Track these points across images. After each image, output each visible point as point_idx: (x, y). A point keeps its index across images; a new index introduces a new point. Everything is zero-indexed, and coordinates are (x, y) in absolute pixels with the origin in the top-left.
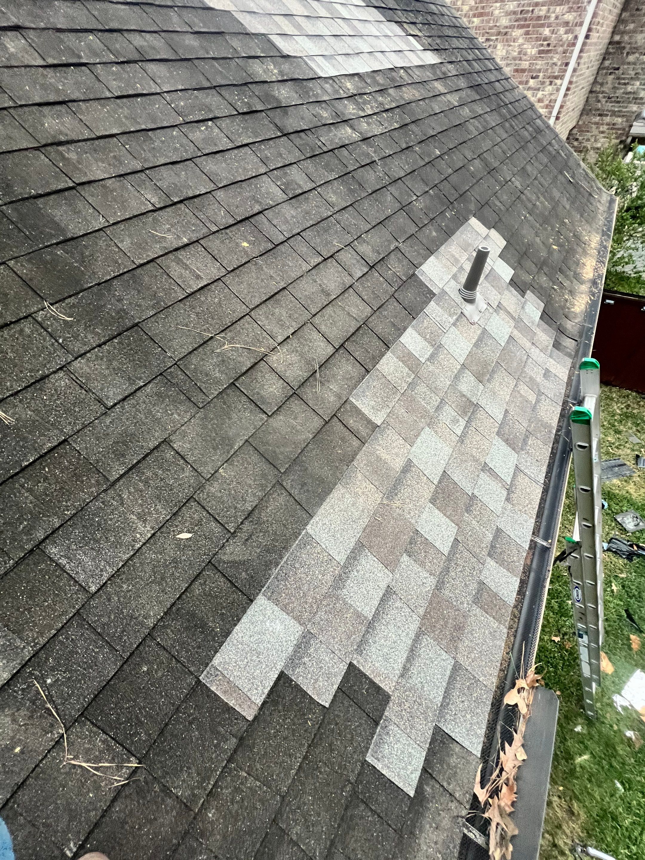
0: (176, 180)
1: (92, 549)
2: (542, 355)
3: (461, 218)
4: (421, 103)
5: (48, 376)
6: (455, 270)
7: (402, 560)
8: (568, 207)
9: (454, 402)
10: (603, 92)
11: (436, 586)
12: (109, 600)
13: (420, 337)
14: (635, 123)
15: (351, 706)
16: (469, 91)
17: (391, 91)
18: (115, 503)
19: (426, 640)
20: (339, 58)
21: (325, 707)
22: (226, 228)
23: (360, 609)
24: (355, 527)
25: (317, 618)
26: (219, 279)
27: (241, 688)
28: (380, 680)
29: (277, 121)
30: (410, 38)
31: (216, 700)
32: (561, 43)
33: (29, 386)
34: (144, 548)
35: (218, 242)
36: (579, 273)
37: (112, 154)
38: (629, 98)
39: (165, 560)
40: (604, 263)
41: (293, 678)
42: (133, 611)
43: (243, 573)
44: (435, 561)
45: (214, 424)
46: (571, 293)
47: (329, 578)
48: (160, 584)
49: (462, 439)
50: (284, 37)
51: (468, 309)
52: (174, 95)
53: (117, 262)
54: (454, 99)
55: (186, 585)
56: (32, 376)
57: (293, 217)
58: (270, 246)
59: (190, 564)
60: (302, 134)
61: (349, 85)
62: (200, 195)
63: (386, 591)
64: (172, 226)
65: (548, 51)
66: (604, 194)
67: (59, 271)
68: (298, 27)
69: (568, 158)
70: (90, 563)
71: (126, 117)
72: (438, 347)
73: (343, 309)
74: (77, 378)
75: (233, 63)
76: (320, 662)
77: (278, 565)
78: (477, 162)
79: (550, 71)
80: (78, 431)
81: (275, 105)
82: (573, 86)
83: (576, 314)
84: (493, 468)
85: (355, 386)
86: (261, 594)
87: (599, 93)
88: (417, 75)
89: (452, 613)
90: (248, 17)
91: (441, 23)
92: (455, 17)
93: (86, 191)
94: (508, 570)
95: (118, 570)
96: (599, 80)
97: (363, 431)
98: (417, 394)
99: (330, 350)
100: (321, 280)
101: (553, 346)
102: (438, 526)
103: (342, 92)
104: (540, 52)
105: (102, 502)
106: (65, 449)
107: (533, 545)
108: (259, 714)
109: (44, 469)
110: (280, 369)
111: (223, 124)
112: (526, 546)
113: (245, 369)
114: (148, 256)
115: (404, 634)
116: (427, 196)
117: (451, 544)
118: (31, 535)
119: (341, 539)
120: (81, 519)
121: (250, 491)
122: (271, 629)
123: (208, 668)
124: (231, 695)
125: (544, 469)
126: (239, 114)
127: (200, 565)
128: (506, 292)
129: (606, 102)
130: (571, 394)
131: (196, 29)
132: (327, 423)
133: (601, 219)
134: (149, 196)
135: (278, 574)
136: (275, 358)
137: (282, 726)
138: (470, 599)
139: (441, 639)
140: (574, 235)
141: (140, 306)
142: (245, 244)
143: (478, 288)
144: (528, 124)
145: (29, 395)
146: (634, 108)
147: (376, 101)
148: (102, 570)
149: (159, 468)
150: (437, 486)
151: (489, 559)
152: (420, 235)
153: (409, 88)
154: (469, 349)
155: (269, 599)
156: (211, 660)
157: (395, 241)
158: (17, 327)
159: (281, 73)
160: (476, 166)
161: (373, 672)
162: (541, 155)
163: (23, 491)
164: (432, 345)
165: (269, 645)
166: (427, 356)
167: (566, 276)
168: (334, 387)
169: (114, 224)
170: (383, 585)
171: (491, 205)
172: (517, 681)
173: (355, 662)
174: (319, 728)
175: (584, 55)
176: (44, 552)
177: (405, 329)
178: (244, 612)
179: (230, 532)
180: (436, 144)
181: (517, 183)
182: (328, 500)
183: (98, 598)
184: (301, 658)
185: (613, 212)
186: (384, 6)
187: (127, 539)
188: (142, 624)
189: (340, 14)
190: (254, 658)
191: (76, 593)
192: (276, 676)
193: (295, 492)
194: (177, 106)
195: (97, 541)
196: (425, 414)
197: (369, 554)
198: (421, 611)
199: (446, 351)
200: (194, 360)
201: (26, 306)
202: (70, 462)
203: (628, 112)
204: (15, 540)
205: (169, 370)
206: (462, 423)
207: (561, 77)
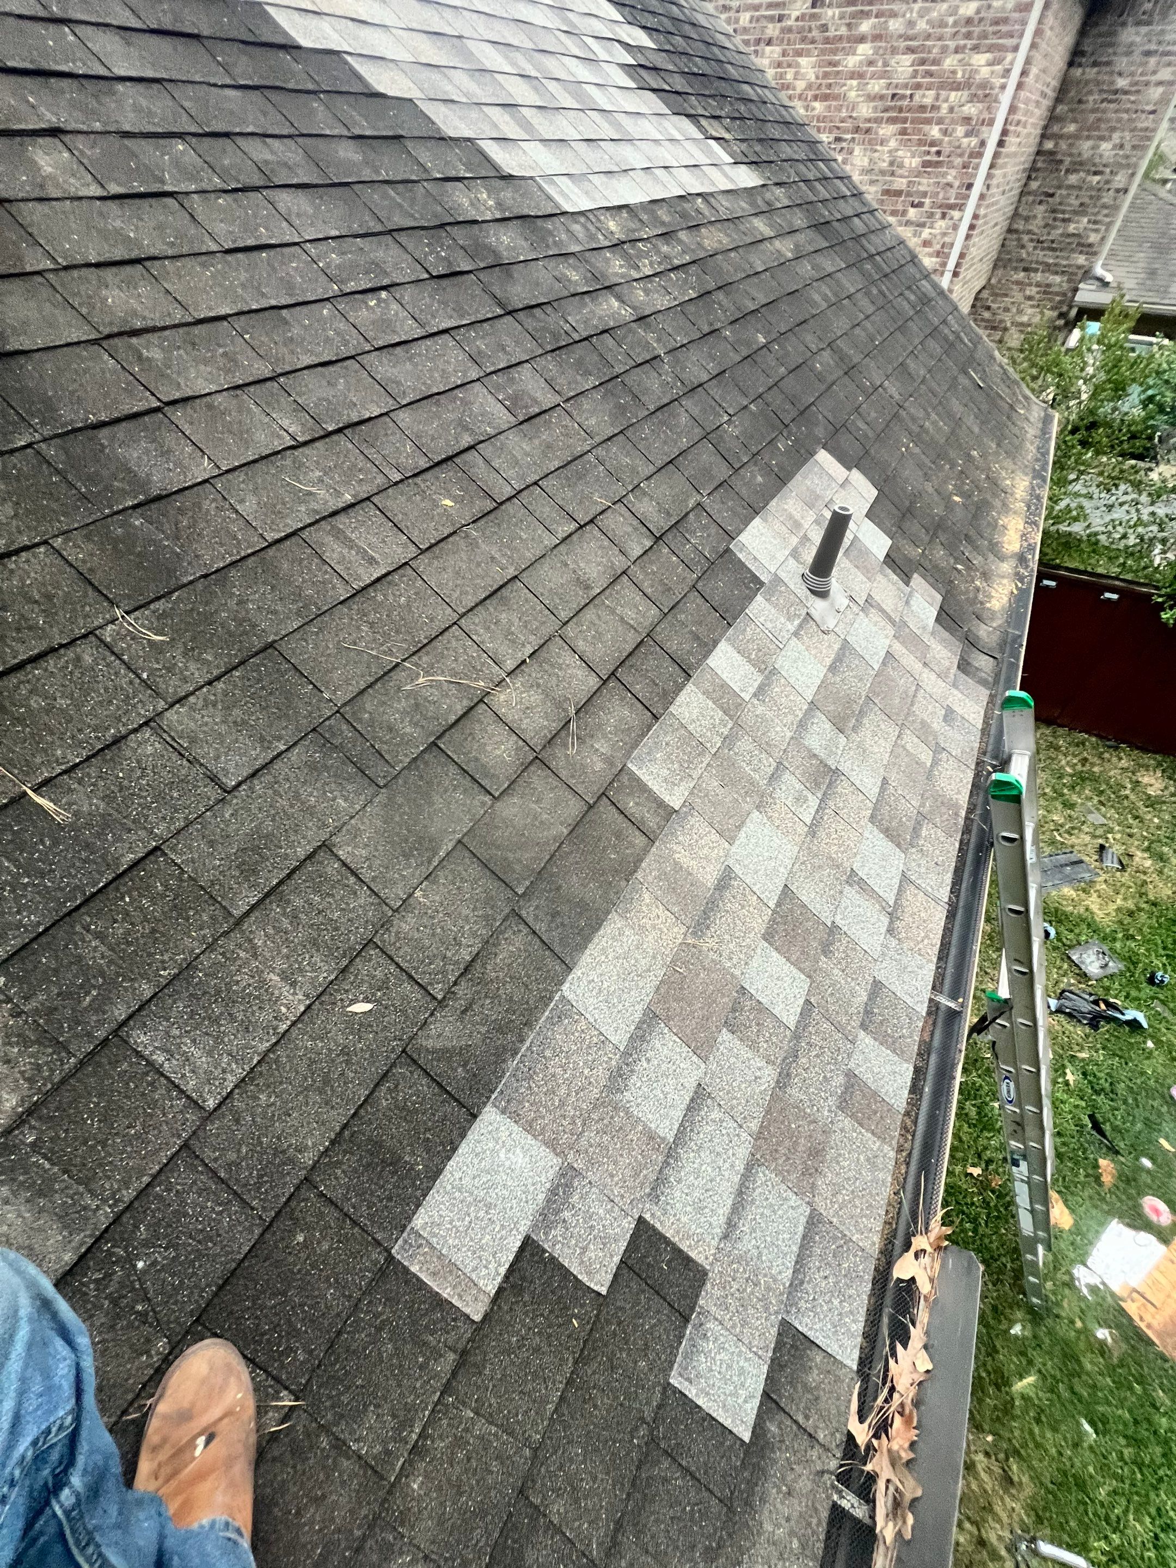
0: (329, 393)
1: (207, 1034)
2: (940, 681)
3: (802, 451)
4: (733, 254)
5: (125, 737)
6: (795, 540)
7: (720, 1039)
8: (976, 430)
9: (798, 768)
10: (1029, 232)
11: (778, 1082)
12: (237, 1121)
13: (740, 658)
14: (1081, 286)
15: (643, 1291)
16: (811, 233)
17: (683, 235)
18: (242, 954)
19: (762, 1175)
20: (595, 179)
21: (599, 1294)
22: (415, 475)
23: (653, 1126)
24: (641, 984)
25: (584, 1141)
26: (406, 563)
27: (461, 1266)
28: (690, 1246)
29: (497, 291)
30: (712, 142)
31: (420, 1289)
32: (959, 151)
33: (93, 756)
34: (294, 1032)
35: (403, 499)
36: (997, 543)
37: (221, 350)
38: (1069, 244)
39: (329, 1049)
40: (1037, 526)
41: (546, 1246)
42: (279, 1139)
43: (460, 1070)
44: (774, 1039)
45: (404, 813)
46: (986, 576)
47: (601, 1073)
48: (321, 1091)
49: (813, 829)
50: (503, 143)
51: (818, 606)
52: (322, 246)
53: (235, 538)
54: (786, 247)
55: (367, 1092)
56: (98, 738)
57: (527, 455)
58: (490, 505)
59: (371, 1056)
60: (537, 312)
61: (612, 225)
62: (370, 419)
63: (696, 1092)
64: (326, 474)
65: (938, 164)
66: (1035, 407)
67: (139, 555)
68: (526, 125)
69: (975, 346)
70: (204, 1059)
71: (243, 286)
72: (770, 674)
73: (613, 612)
74: (173, 739)
75: (419, 190)
76: (591, 1217)
77: (517, 1054)
78: (826, 354)
79: (941, 196)
80: (179, 832)
81: (490, 261)
82: (980, 222)
83: (994, 613)
84: (864, 877)
85: (635, 745)
86: (489, 1105)
87: (1023, 232)
88: (725, 207)
89: (806, 1128)
90: (442, 108)
91: (762, 117)
92: (784, 106)
93: (178, 414)
94: (894, 1051)
95: (252, 1069)
96: (1023, 211)
97: (652, 821)
98: (736, 754)
99: (593, 682)
100: (576, 562)
101: (959, 667)
102: (778, 979)
103: (601, 237)
104: (926, 164)
105: (223, 954)
106: (156, 862)
107: (934, 1007)
108: (492, 1309)
109: (122, 898)
110: (511, 716)
111: (407, 294)
112: (923, 1009)
113: (453, 718)
114: (286, 525)
115: (727, 1165)
116: (746, 414)
117: (799, 1010)
118: (104, 1013)
119: (620, 1007)
120: (188, 983)
121: (467, 928)
122: (507, 1164)
123: (405, 1235)
124: (445, 1278)
125: (948, 878)
126: (433, 277)
127: (387, 1057)
128: (879, 577)
129: (1035, 248)
130: (990, 748)
131: (357, 132)
132: (591, 807)
133: (1031, 450)
134: (285, 423)
135: (517, 1069)
136: (502, 697)
137: (530, 1329)
138: (832, 1101)
139: (788, 1171)
140: (988, 477)
141: (275, 612)
142: (448, 502)
143: (835, 572)
144: (909, 288)
145: (93, 772)
146: (1081, 260)
147: (658, 252)
148: (224, 1071)
149: (315, 892)
150: (774, 912)
151: (862, 1034)
152: (737, 483)
153: (712, 228)
154: (822, 676)
155: (503, 1112)
156: (409, 1219)
157: (695, 493)
158: (70, 654)
159: (499, 204)
160: (824, 362)
161: (678, 1232)
162: (932, 344)
163: (89, 937)
164: (760, 671)
165: (504, 1192)
166: (752, 690)
167: (976, 548)
168: (602, 746)
169: (228, 471)
170: (691, 1084)
171: (852, 429)
172: (913, 1239)
173: (647, 1216)
174: (592, 1330)
175: (997, 172)
176: (126, 1042)
177: (715, 643)
178: (463, 1136)
179: (435, 998)
180: (759, 326)
181: (893, 389)
182: (596, 940)
183: (219, 1119)
184: (558, 1212)
185: (1050, 438)
186: (668, 88)
187: (264, 1017)
188: (291, 1161)
189: (595, 103)
190: (481, 1214)
191: (181, 1112)
192: (519, 1244)
193: (540, 927)
194: (328, 265)
195: (216, 1021)
196: (751, 788)
197: (666, 1029)
198: (754, 1125)
199: (783, 680)
200: (369, 703)
201: (86, 616)
202: (166, 887)
203: (1069, 266)
204: (78, 1023)
205: (327, 723)
206: (813, 802)
207: (961, 207)
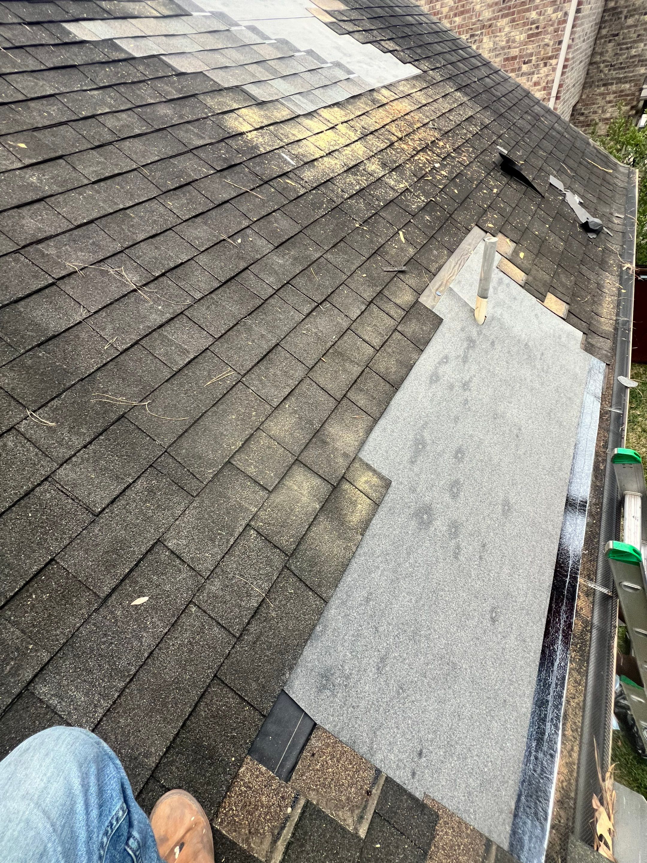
0: (156, 253)
5: (33, 490)
10: (604, 61)
14: (644, 87)
20: (316, 92)
22: (209, 293)
26: (207, 349)
29: (257, 170)
32: (550, 23)
33: (13, 505)
35: (203, 309)
37: (91, 241)
45: (211, 512)
50: (258, 84)
52: (150, 167)
53: (99, 353)
56: (16, 494)
57: (280, 266)
58: (258, 302)
59: (193, 682)
60: (284, 178)
61: (329, 117)
62: (182, 264)
65: (538, 34)
67: (42, 374)
68: (272, 70)
71: (104, 201)
73: (343, 355)
74: (63, 487)
75: (208, 122)
79: (542, 53)
80: (66, 547)
81: (254, 154)
82: (570, 64)
85: (363, 441)
87: (600, 63)
88: (400, 90)
90: (221, 72)
91: (420, 32)
92: (434, 23)
93: (64, 285)
96: (598, 50)
97: (377, 491)
99: (332, 404)
100: (316, 328)
103: (322, 125)
104: (529, 36)
106: (53, 569)
109: (31, 596)
110: (279, 435)
111: (202, 185)
113: (240, 443)
114: (130, 340)
116: (423, 213)
118: (18, 676)
126: (218, 171)
129: (609, 70)
131: (169, 97)
132: (335, 488)
134: (129, 276)
136: (272, 424)
141: (125, 395)
145: (13, 516)
146: (642, 70)
152: (420, 259)
160: (473, 170)
169: (95, 314)
171: (496, 207)
175: (578, 29)
177: (411, 366)
179: (234, 636)
180: (428, 156)
185: (634, 186)
193: (305, 576)
200: (186, 443)
201: (10, 418)
202: (58, 583)
205: (159, 460)
207: (556, 57)
